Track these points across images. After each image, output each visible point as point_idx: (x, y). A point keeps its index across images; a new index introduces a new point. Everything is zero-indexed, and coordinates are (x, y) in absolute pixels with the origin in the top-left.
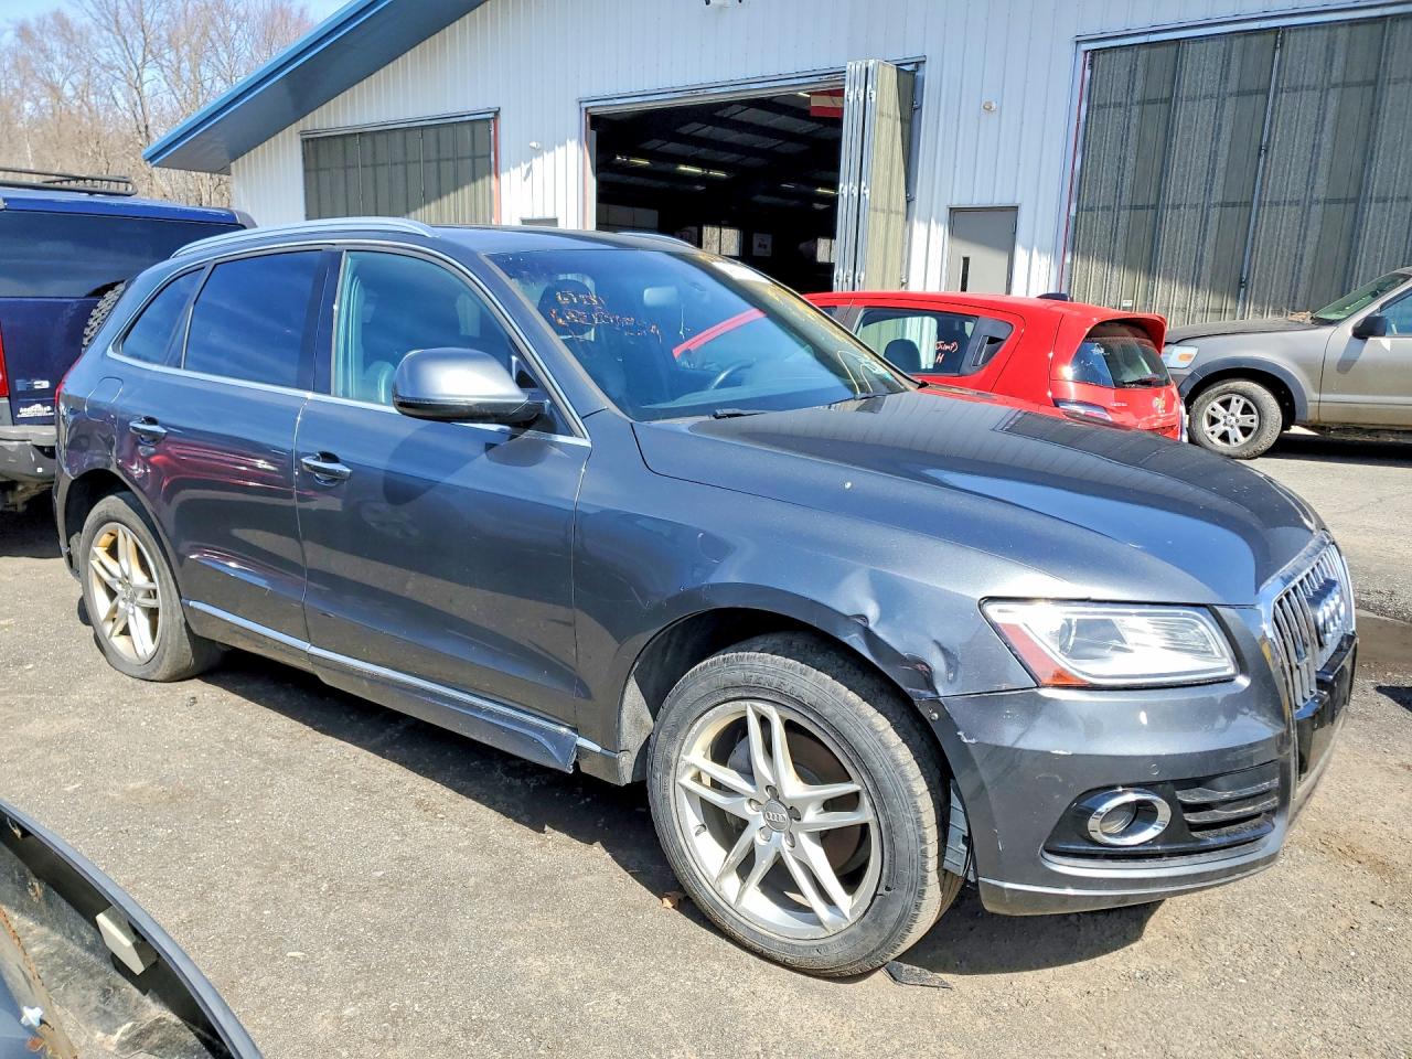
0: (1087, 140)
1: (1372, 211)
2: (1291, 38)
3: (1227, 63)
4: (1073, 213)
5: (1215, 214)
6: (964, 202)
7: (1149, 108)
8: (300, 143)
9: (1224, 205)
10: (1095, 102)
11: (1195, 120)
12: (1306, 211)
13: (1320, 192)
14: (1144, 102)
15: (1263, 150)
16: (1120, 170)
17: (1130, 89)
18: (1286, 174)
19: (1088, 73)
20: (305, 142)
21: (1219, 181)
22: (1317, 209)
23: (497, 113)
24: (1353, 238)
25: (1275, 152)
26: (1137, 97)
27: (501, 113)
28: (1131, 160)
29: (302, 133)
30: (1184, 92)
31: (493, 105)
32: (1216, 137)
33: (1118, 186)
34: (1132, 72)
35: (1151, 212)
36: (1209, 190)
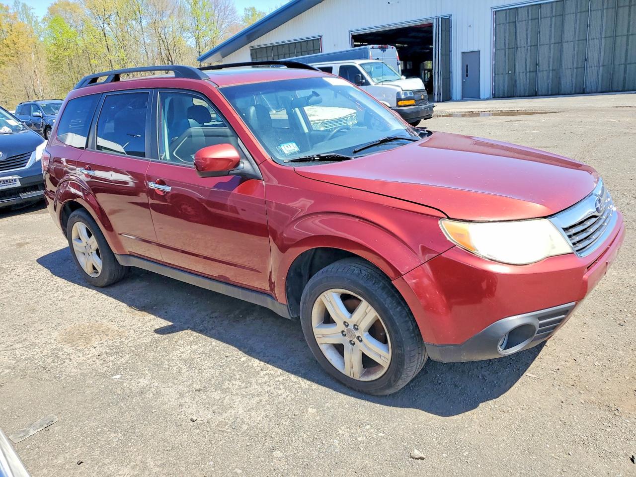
0: (496, 32)
1: (565, 45)
2: (542, 6)
3: (528, 13)
4: (494, 51)
5: (529, 48)
6: (466, 50)
7: (511, 24)
8: (249, 50)
9: (530, 46)
10: (497, 23)
11: (522, 27)
12: (550, 46)
13: (553, 41)
14: (509, 23)
15: (538, 32)
16: (505, 40)
17: (506, 20)
18: (544, 37)
19: (495, 16)
20: (251, 50)
21: (529, 40)
22: (552, 45)
23: (321, 37)
24: (561, 51)
25: (541, 33)
26: (507, 21)
27: (323, 37)
28: (507, 37)
29: (250, 48)
30: (519, 20)
31: (320, 34)
32: (527, 30)
33: (505, 44)
34: (506, 16)
35: (514, 49)
36: (527, 43)
